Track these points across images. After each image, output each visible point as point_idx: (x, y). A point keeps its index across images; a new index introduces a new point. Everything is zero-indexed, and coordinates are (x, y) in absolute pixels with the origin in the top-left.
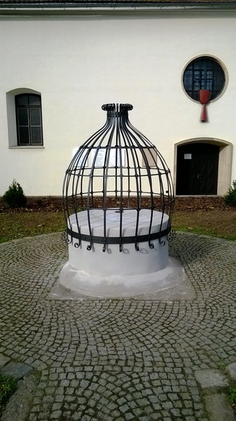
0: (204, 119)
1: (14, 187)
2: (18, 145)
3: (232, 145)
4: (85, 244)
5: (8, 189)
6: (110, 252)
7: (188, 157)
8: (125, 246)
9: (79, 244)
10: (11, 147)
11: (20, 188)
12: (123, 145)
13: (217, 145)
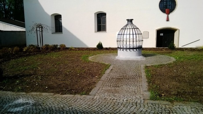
0: (168, 20)
1: (100, 43)
2: (98, 31)
3: (179, 30)
4: (122, 50)
5: (98, 44)
6: (127, 51)
7: (162, 34)
8: (131, 50)
9: (121, 50)
10: (95, 32)
11: (101, 44)
12: (131, 28)
13: (173, 30)
